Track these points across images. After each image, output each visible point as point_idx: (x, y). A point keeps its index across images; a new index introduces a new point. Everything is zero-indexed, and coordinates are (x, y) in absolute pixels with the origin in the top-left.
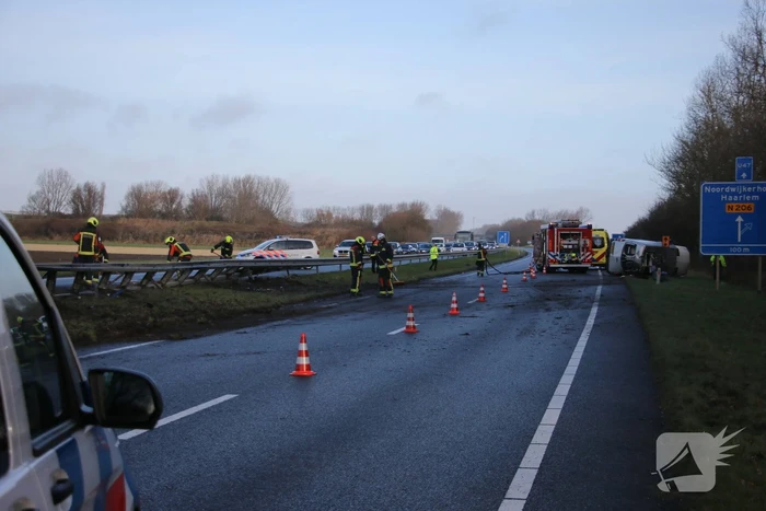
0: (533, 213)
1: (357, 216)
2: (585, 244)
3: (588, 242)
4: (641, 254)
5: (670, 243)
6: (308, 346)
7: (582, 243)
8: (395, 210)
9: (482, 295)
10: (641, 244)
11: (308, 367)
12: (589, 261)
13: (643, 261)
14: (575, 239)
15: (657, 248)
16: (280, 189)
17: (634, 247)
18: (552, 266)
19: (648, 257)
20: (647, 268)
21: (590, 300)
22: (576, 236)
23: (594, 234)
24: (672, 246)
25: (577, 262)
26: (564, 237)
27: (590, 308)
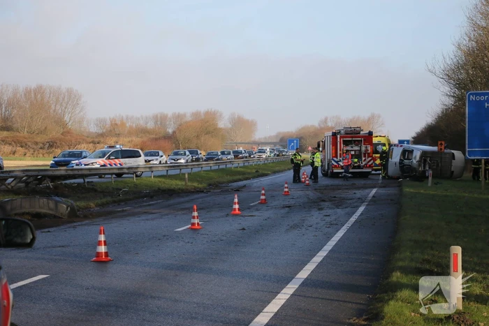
0: (326, 119)
1: (150, 125)
2: (367, 150)
3: (369, 148)
4: (418, 158)
5: (445, 148)
6: (106, 237)
7: (363, 149)
8: (189, 118)
9: (263, 197)
10: (418, 149)
11: (106, 254)
12: (370, 166)
13: (420, 165)
14: (357, 145)
15: (433, 153)
16: (72, 98)
17: (411, 152)
18: (335, 171)
19: (425, 161)
20: (424, 172)
21: (361, 200)
22: (358, 143)
23: (375, 140)
24: (448, 151)
25: (359, 167)
26: (346, 143)
27: (357, 207)
